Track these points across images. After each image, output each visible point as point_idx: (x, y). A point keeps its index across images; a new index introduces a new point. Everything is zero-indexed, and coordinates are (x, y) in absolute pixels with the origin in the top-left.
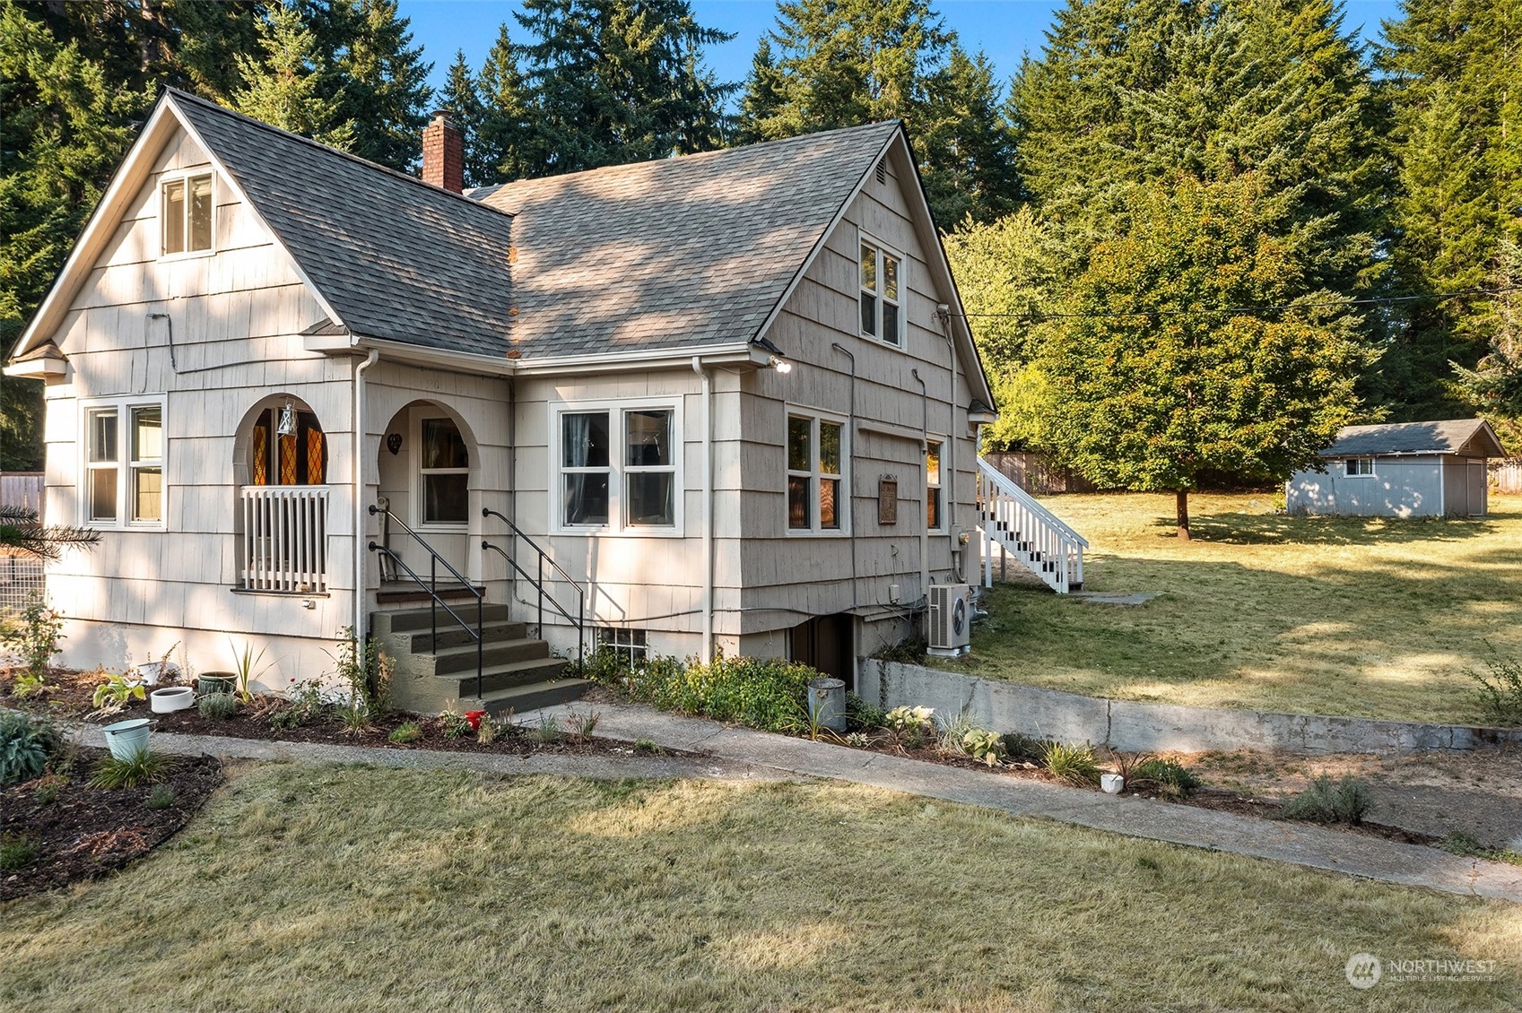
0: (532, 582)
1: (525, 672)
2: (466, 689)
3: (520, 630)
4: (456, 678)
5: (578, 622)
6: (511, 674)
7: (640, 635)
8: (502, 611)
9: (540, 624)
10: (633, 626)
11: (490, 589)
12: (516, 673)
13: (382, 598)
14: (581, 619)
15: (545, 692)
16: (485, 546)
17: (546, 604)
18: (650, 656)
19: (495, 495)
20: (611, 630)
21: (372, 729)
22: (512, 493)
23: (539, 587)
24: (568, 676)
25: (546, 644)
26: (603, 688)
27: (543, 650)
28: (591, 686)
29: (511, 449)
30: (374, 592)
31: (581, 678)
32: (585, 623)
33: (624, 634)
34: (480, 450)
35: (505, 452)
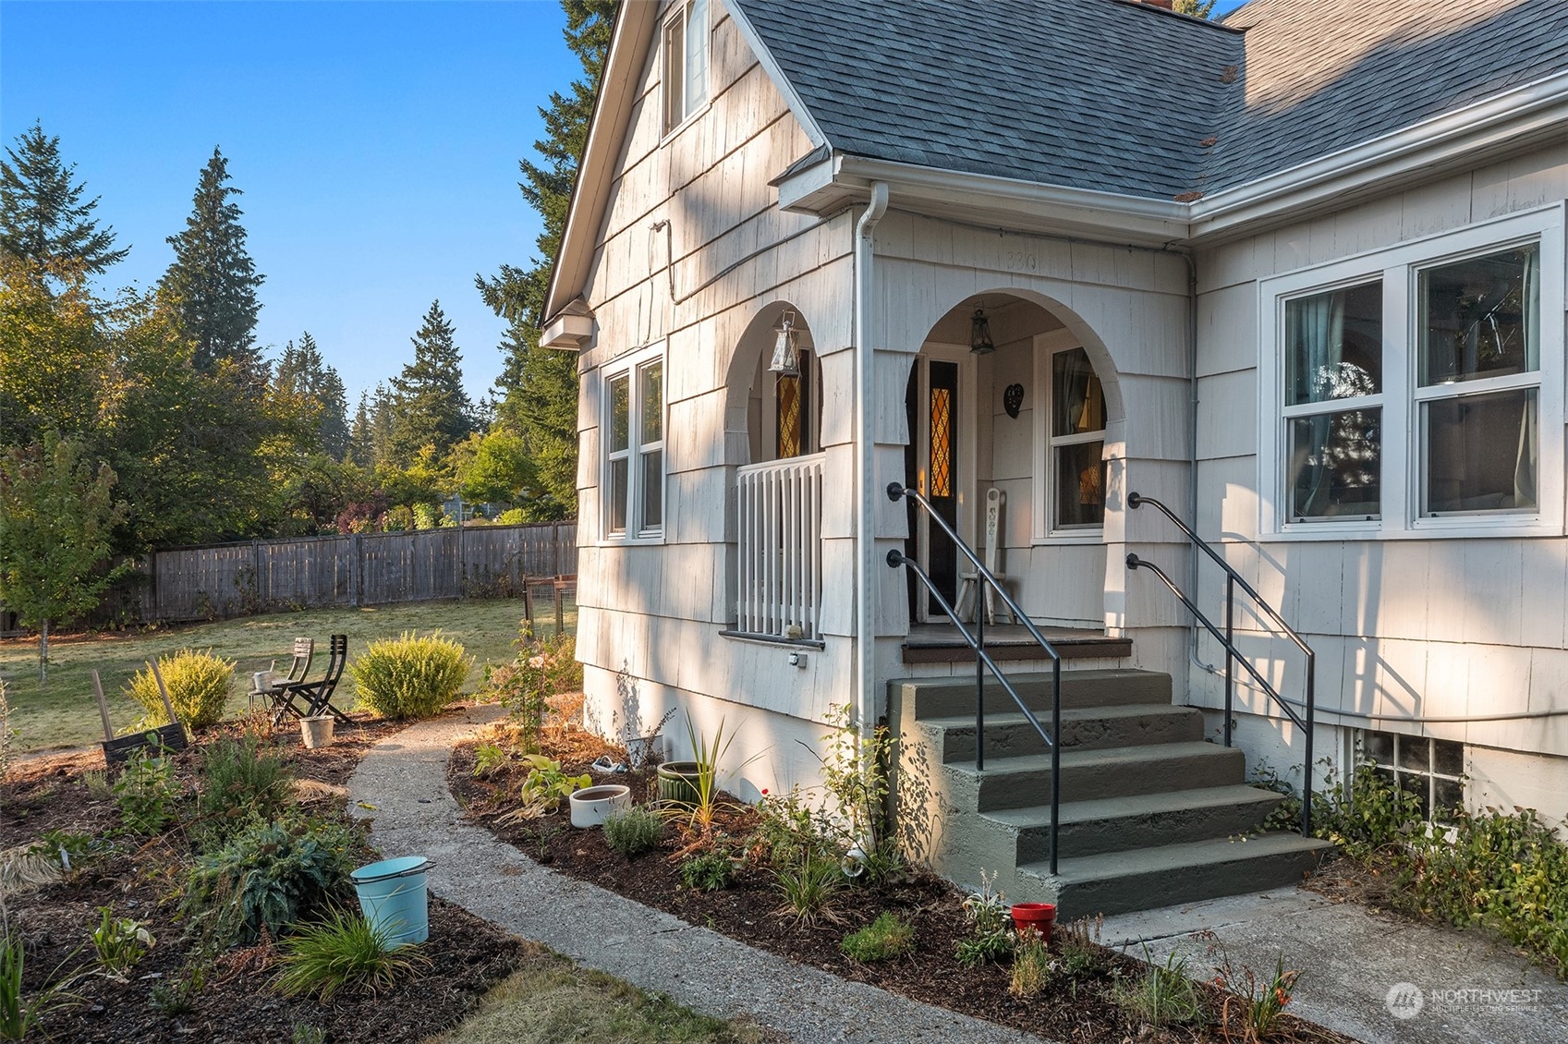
0: (1214, 631)
1: (1179, 816)
2: (1033, 848)
3: (1189, 724)
4: (1009, 825)
5: (1302, 714)
6: (1142, 819)
7: (1451, 754)
8: (1158, 687)
9: (1228, 711)
10: (1435, 732)
11: (1141, 644)
12: (1155, 818)
13: (913, 654)
14: (1310, 707)
15: (1212, 867)
16: (1132, 562)
17: (1242, 675)
18: (1473, 802)
19: (1156, 468)
20: (1386, 738)
21: (831, 915)
22: (1190, 464)
23: (1227, 642)
24: (1281, 827)
25: (1240, 758)
26: (1357, 862)
27: (1233, 769)
28: (1326, 856)
29: (1190, 382)
30: (898, 644)
31: (1310, 833)
32: (1318, 717)
33: (1413, 747)
34: (1124, 384)
35: (1178, 389)
